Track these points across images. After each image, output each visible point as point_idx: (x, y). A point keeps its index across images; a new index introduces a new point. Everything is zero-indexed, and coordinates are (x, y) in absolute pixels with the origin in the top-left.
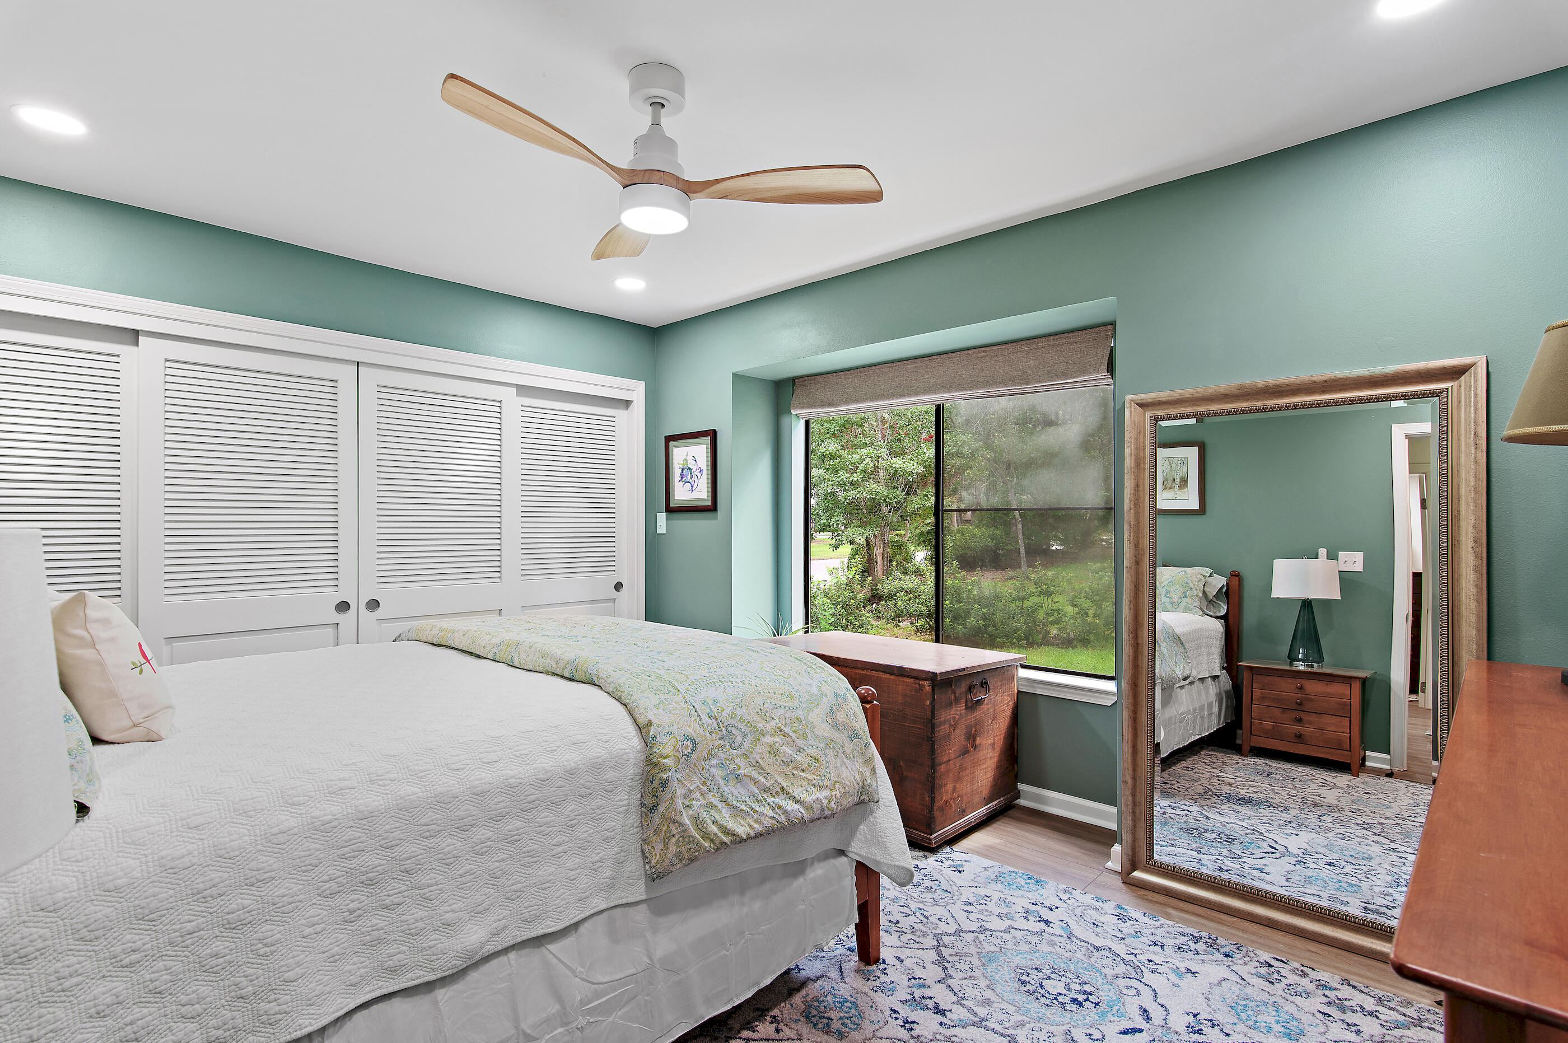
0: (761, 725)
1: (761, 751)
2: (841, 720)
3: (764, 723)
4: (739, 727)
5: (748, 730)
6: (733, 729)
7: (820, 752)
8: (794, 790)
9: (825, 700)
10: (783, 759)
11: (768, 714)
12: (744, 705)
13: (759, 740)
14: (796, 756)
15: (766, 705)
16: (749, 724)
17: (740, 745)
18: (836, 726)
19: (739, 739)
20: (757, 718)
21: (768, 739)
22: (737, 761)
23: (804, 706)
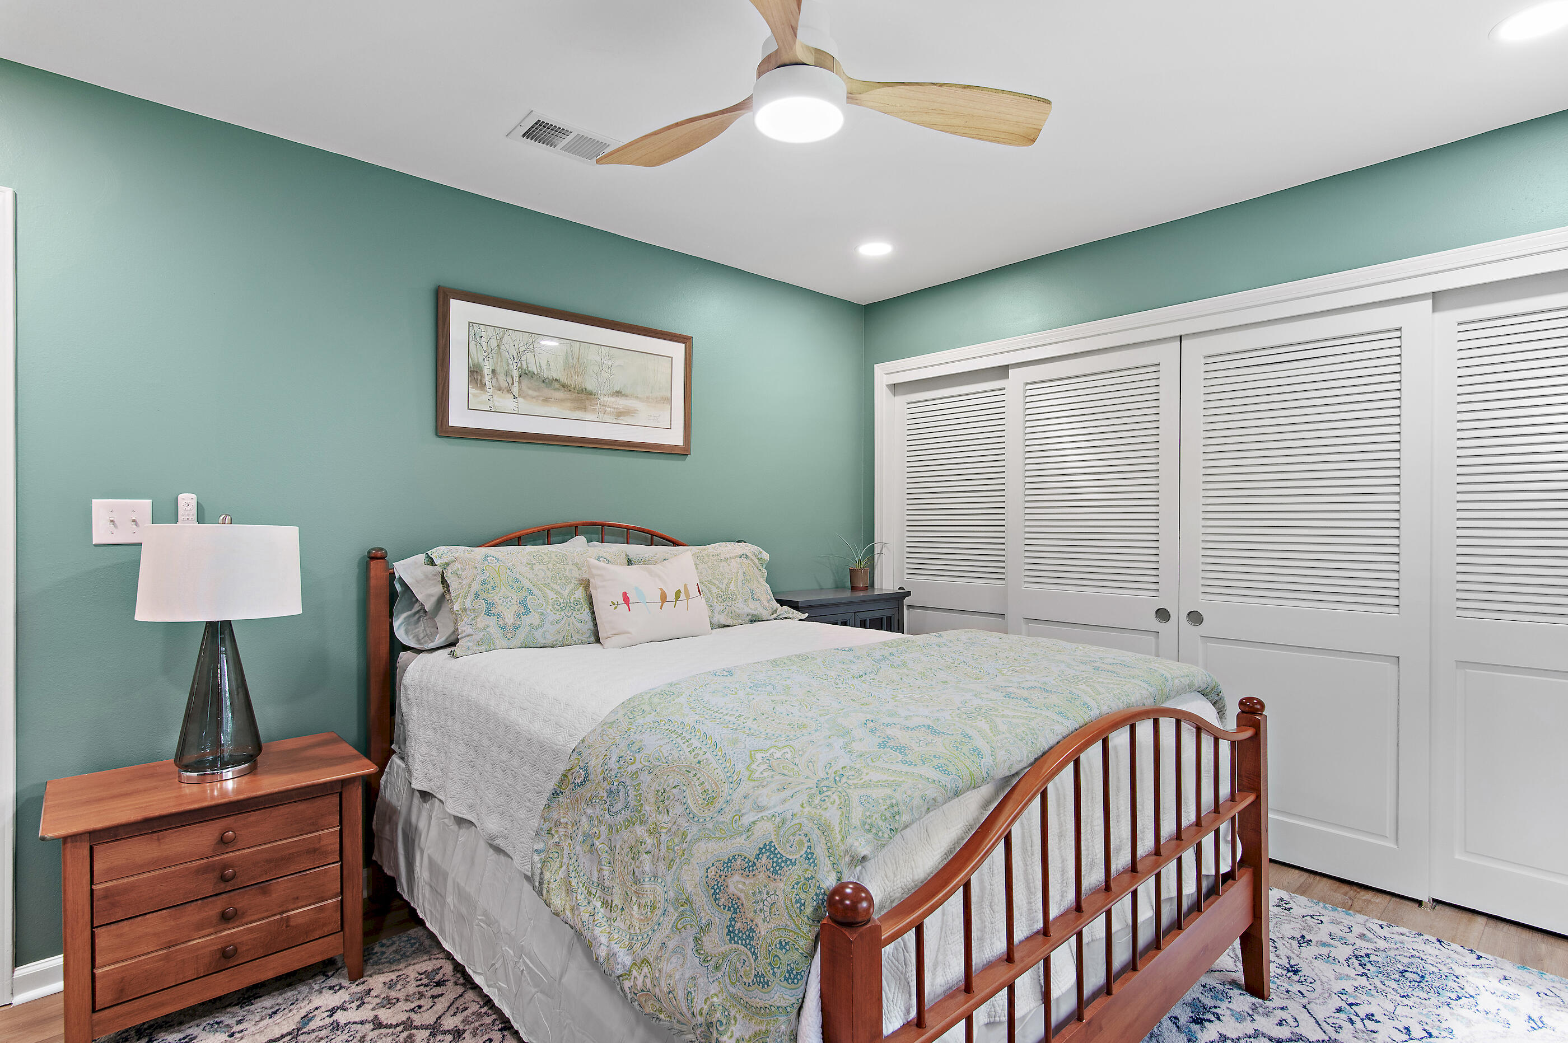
0: (647, 808)
1: (626, 838)
2: (732, 889)
3: (654, 808)
4: (629, 792)
5: (633, 803)
6: (623, 790)
7: (662, 901)
8: (619, 919)
9: (740, 841)
10: (636, 870)
11: (666, 803)
12: (654, 773)
13: (634, 824)
14: (647, 879)
15: (675, 791)
16: (639, 798)
17: (616, 813)
18: (716, 890)
19: (619, 806)
20: (651, 797)
21: (640, 830)
22: (603, 828)
23: (710, 826)
